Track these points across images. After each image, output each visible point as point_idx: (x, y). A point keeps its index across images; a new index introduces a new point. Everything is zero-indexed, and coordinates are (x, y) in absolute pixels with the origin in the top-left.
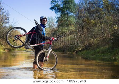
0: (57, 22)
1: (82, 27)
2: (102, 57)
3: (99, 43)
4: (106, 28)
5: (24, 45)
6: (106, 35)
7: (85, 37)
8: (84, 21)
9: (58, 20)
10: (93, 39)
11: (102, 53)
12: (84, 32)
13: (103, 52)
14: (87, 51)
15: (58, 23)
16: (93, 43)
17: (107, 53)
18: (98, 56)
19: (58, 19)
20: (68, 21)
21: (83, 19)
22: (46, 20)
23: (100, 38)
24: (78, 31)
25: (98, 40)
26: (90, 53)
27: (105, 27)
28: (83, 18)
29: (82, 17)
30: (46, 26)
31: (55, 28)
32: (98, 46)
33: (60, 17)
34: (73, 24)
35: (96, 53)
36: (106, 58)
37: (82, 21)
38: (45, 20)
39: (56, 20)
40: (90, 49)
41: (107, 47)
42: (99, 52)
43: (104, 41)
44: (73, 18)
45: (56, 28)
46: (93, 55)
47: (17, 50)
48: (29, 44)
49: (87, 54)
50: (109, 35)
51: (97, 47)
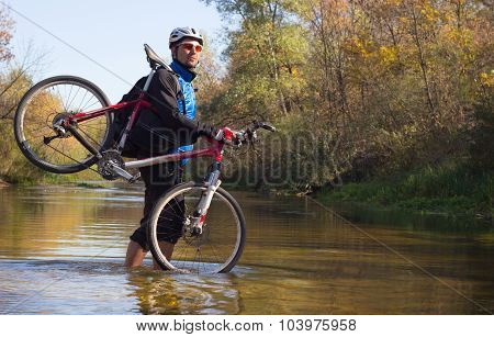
0: (227, 53)
1: (340, 78)
2: (428, 213)
3: (412, 151)
4: (447, 80)
5: (95, 160)
6: (445, 113)
7: (351, 121)
8: (346, 51)
9: (230, 48)
10: (390, 131)
11: (428, 194)
12: (349, 100)
13: (433, 189)
14: (363, 186)
15: (229, 60)
16: (389, 150)
17: (451, 195)
18: (411, 206)
19: (229, 41)
20: (276, 52)
21: (345, 40)
22: (195, 43)
23: (420, 125)
24: (322, 96)
25: (409, 136)
26: (375, 195)
27: (442, 76)
28: (342, 38)
29: (339, 33)
30: (195, 70)
31: (219, 83)
32: (410, 162)
33: (238, 34)
34: (299, 65)
35: (400, 195)
36: (445, 214)
37: (341, 48)
38: (190, 47)
39: (224, 47)
40: (372, 175)
41: (451, 165)
42: (414, 191)
43: (437, 142)
44: (297, 37)
45: (223, 80)
46: (386, 202)
47: (45, 183)
48: (117, 157)
49: (362, 200)
50: (458, 114)
51: (407, 168)
